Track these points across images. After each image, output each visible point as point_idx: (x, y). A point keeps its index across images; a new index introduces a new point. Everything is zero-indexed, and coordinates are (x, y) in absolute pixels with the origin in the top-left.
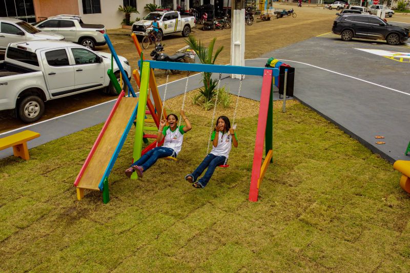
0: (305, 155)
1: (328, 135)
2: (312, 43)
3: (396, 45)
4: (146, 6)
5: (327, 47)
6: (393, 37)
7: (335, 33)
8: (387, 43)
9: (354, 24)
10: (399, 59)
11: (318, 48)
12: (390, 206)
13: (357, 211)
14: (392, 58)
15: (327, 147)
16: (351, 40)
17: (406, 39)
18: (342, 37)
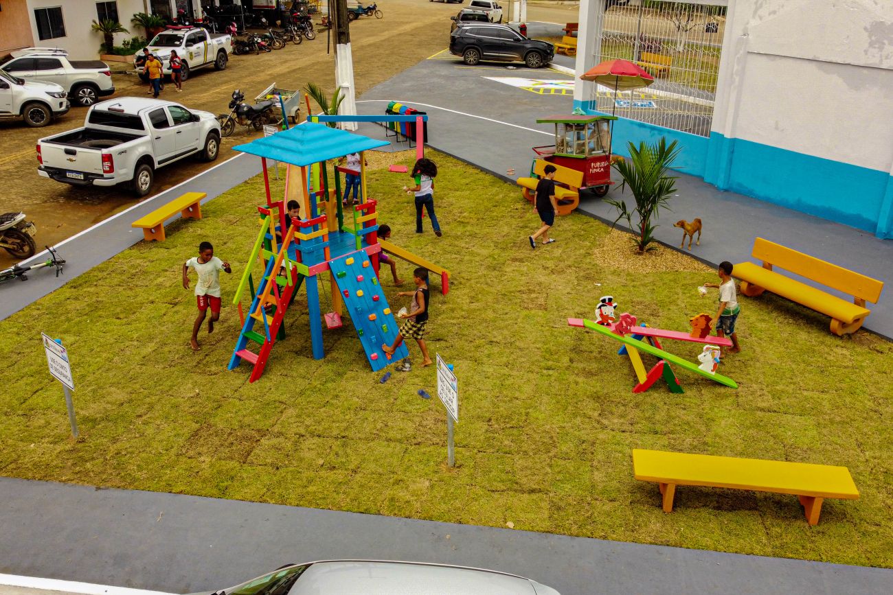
0: (451, 190)
1: (467, 174)
2: (425, 71)
3: (540, 67)
4: (133, 18)
5: (447, 78)
6: (533, 57)
7: (455, 54)
8: (526, 66)
9: (480, 40)
10: (538, 90)
11: (435, 80)
12: (517, 209)
13: (495, 214)
14: (531, 90)
15: (467, 182)
16: (479, 64)
17: (551, 59)
18: (465, 58)
